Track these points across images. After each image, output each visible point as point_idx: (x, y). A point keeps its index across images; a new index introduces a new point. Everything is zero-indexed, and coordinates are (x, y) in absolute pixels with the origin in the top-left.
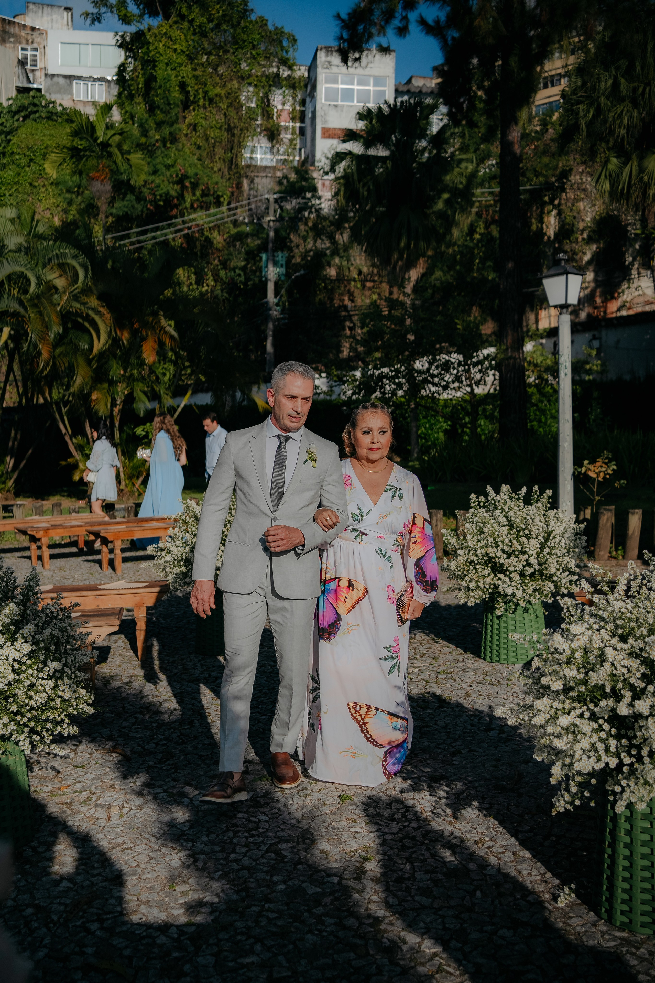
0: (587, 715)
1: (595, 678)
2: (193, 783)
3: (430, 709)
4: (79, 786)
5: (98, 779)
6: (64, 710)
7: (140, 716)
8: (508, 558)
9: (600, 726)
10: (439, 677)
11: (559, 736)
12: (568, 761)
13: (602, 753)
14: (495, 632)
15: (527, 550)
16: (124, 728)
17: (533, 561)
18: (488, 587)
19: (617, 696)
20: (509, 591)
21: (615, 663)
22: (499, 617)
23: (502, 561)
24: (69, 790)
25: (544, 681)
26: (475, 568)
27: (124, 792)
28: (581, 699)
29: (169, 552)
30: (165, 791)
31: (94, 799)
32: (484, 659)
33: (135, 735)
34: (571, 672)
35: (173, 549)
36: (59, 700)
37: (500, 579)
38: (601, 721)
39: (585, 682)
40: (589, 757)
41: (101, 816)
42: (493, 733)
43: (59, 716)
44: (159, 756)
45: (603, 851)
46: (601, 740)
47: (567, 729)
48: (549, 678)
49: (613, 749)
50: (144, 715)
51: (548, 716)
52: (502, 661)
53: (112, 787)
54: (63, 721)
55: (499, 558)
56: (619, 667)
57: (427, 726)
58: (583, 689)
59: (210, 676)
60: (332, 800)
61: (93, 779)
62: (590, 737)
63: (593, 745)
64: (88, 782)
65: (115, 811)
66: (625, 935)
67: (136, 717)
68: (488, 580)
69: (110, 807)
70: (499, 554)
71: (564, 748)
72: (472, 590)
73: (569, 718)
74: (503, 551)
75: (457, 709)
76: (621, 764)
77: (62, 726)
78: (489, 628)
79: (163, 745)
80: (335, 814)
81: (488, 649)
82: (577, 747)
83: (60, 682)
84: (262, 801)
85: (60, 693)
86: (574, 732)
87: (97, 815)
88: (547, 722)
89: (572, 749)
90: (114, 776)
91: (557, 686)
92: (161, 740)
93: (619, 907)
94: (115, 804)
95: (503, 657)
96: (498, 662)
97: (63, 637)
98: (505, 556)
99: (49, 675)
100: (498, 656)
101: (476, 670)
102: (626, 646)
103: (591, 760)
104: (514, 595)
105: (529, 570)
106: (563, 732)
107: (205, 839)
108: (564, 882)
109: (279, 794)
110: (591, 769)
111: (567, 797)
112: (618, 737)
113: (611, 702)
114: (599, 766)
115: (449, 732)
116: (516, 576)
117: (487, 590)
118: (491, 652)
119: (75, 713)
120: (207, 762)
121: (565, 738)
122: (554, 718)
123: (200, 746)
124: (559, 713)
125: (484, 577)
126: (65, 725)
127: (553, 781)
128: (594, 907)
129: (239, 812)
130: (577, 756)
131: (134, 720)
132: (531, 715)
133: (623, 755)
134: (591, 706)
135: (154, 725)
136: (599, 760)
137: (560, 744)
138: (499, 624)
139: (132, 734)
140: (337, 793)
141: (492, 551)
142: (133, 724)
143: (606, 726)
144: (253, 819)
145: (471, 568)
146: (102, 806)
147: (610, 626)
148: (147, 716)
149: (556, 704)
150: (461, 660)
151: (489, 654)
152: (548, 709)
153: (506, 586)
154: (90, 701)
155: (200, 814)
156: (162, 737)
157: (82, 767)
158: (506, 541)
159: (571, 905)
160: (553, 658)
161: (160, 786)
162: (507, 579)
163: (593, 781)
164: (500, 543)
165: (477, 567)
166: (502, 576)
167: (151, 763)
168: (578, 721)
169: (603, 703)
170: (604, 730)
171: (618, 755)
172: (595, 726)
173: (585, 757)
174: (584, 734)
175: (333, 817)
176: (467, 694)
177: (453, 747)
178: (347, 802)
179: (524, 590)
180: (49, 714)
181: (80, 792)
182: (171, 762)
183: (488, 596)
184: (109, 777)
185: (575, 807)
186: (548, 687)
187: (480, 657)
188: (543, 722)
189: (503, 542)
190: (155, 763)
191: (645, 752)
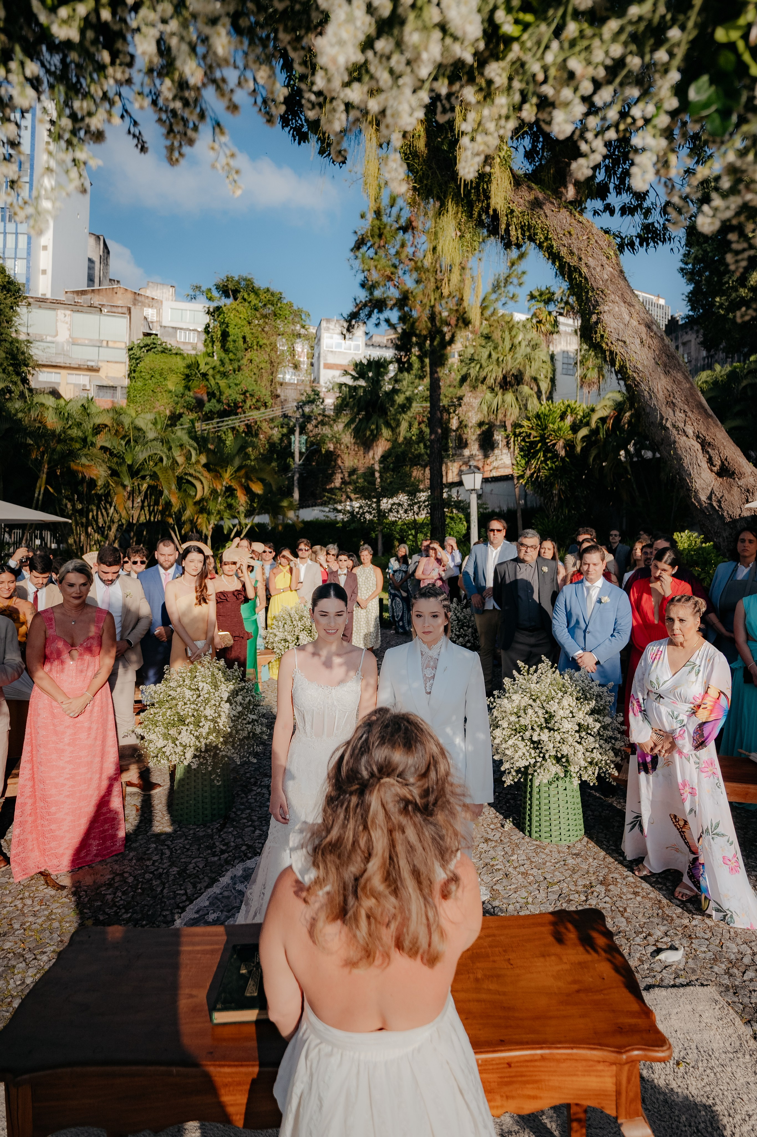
1: (523, 722)
38: (526, 742)
45: (525, 803)
62: (522, 749)
63: (523, 753)
66: (538, 843)
76: (536, 762)
93: (534, 829)
108: (506, 817)
112: (535, 748)
114: (527, 764)
127: (502, 769)
128: (523, 830)
159: (511, 829)
163: (523, 770)
168: (516, 742)
169: (527, 733)
170: (527, 746)
171: (534, 757)
172: (524, 744)
173: (519, 759)
174: (519, 748)
191: (547, 756)
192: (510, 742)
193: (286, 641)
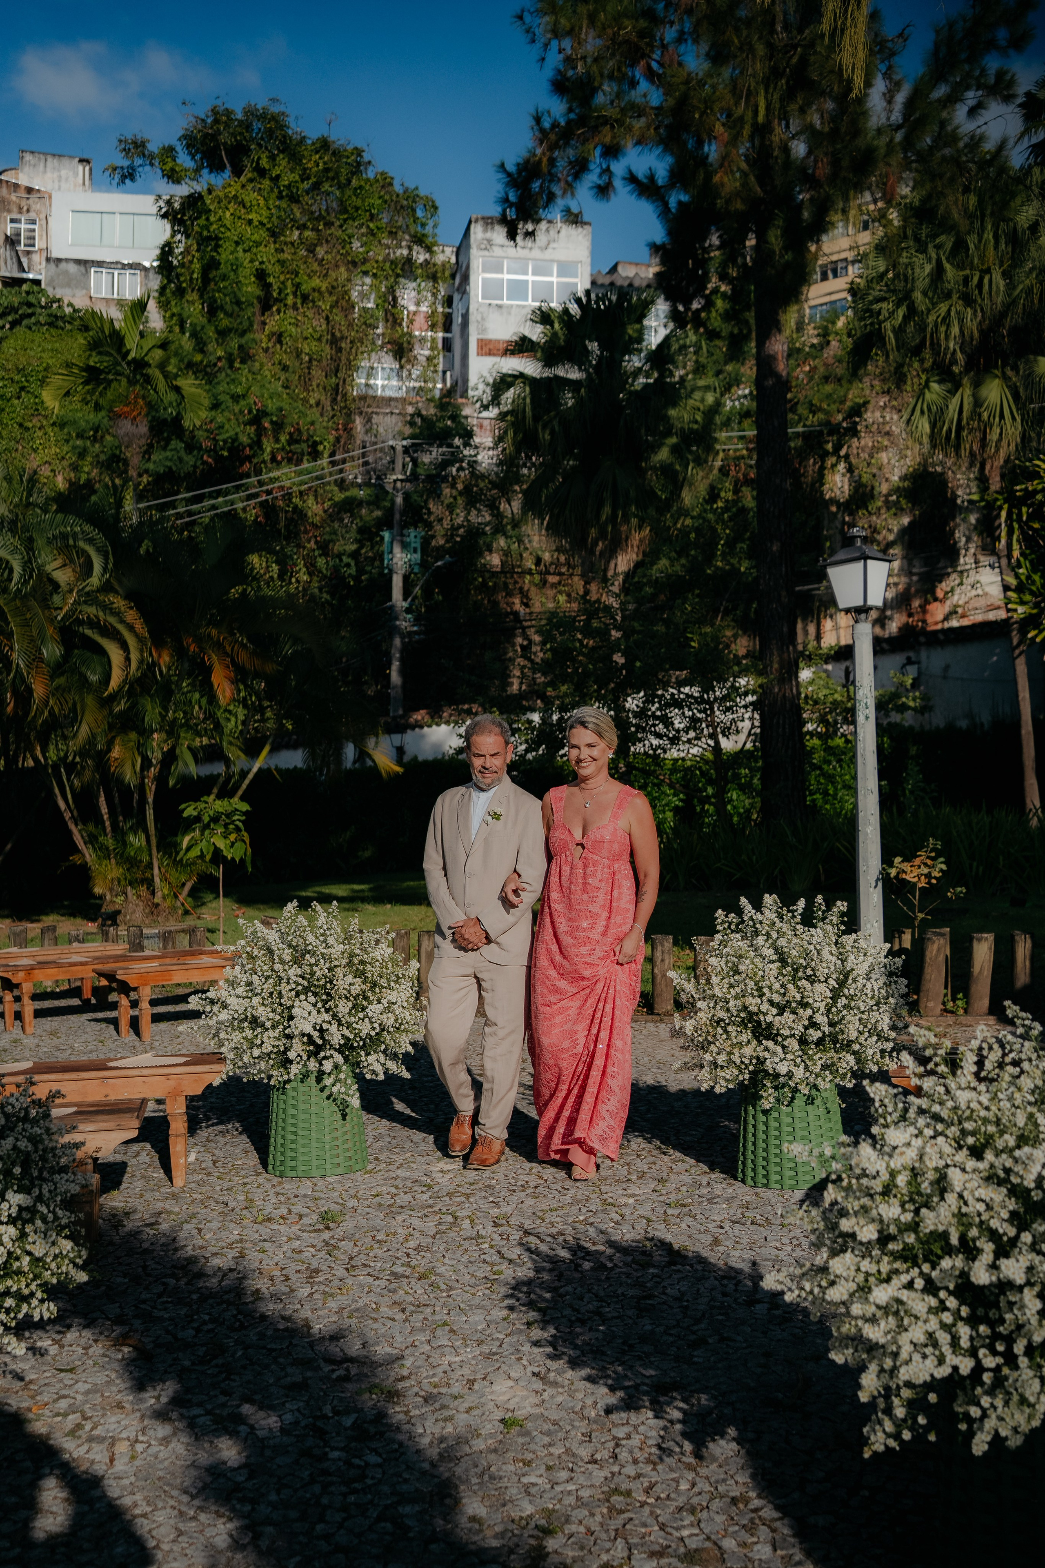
0: (919, 1283)
1: (931, 1221)
2: (257, 1397)
3: (654, 1266)
4: (63, 1404)
5: (96, 1391)
6: (36, 1277)
7: (172, 1281)
8: (781, 1014)
9: (942, 1302)
10: (669, 1212)
11: (873, 1320)
12: (888, 1363)
13: (946, 1349)
14: (761, 1136)
15: (811, 1001)
16: (144, 1302)
17: (820, 1019)
18: (747, 1062)
19: (970, 1251)
20: (783, 1069)
21: (965, 1194)
22: (766, 1112)
23: (769, 1018)
24: (47, 1412)
25: (845, 1225)
26: (726, 1031)
27: (138, 1414)
28: (908, 1256)
29: (225, 1006)
30: (208, 1413)
31: (88, 1427)
32: (743, 1181)
33: (161, 1313)
34: (891, 1211)
35: (232, 1001)
36: (28, 1258)
37: (766, 1049)
38: (942, 1294)
39: (914, 1227)
40: (925, 1357)
41: (98, 1458)
42: (760, 1309)
43: (27, 1286)
44: (201, 1351)
46: (944, 1326)
47: (885, 1309)
48: (853, 1220)
49: (965, 1343)
50: (178, 1280)
51: (853, 1286)
52: (773, 1185)
53: (120, 1406)
54: (32, 1295)
55: (765, 1014)
56: (971, 1201)
57: (651, 1297)
58: (911, 1239)
59: (290, 1211)
60: (491, 1427)
61: (87, 1393)
62: (925, 1322)
63: (930, 1335)
64: (79, 1397)
65: (122, 1448)
67: (164, 1284)
68: (748, 1051)
69: (114, 1441)
70: (765, 1007)
71: (882, 1341)
72: (722, 1067)
73: (890, 1290)
74: (771, 1003)
75: (699, 1267)
76: (979, 1369)
77: (29, 1304)
78: (751, 1129)
79: (209, 1331)
80: (495, 1451)
81: (750, 1165)
82: (904, 1339)
83: (29, 1228)
84: (372, 1430)
85: (28, 1247)
86: (896, 1313)
87: (91, 1456)
88: (852, 1295)
89: (895, 1342)
90: (123, 1386)
91: (868, 1233)
92: (205, 1323)
94: (124, 1435)
95: (774, 1177)
96: (766, 1186)
97: (36, 1151)
98: (775, 1011)
99: (9, 1216)
100: (766, 1176)
101: (729, 1200)
102: (981, 1166)
103: (928, 1362)
104: (790, 1075)
105: (815, 1035)
106: (879, 1314)
107: (273, 1497)
109: (401, 1416)
110: (928, 1379)
111: (889, 1426)
112: (973, 1321)
113: (959, 1262)
114: (943, 1372)
115: (687, 1307)
116: (794, 1044)
117: (747, 1067)
118: (754, 1170)
119: (54, 1281)
120: (281, 1360)
121: (883, 1323)
122: (864, 1290)
123: (270, 1333)
124: (872, 1280)
125: (740, 1045)
126: (35, 1302)
127: (864, 1397)
129: (333, 1449)
130: (904, 1355)
131: (161, 1288)
132: (824, 1283)
133: (982, 1352)
134: (926, 1268)
135: (195, 1297)
136: (941, 1361)
137: (874, 1333)
138: (766, 1124)
139: (156, 1313)
140: (499, 1415)
141: (752, 1003)
142: (160, 1295)
143: (952, 1303)
144: (356, 1461)
145: (720, 1031)
146: (100, 1440)
147: (953, 1131)
148: (183, 1282)
149: (866, 1265)
150: (705, 1183)
151: (750, 1173)
152: (853, 1273)
153: (777, 1060)
154: (79, 1261)
155: (268, 1453)
156: (207, 1317)
157: (71, 1370)
158: (777, 986)
160: (860, 1185)
161: (200, 1404)
162: (779, 1049)
163: (932, 1398)
164: (765, 990)
165: (729, 1028)
166: (770, 1044)
167: (187, 1363)
168: (904, 1295)
169: (946, 1263)
170: (946, 1309)
171: (973, 1352)
172: (933, 1302)
173: (917, 1357)
174: (917, 1318)
175: (492, 1457)
176: (716, 1242)
177: (694, 1333)
178: (515, 1430)
179: (806, 1068)
180: (9, 1283)
181: (65, 1415)
182: (220, 1361)
183: (747, 1076)
184: (114, 1389)
185: (902, 1442)
186: (853, 1235)
187: (736, 1179)
188: (845, 1297)
189: (770, 988)
190: (193, 1364)
191: (1019, 1347)
192: (881, 1294)
193: (255, 1022)
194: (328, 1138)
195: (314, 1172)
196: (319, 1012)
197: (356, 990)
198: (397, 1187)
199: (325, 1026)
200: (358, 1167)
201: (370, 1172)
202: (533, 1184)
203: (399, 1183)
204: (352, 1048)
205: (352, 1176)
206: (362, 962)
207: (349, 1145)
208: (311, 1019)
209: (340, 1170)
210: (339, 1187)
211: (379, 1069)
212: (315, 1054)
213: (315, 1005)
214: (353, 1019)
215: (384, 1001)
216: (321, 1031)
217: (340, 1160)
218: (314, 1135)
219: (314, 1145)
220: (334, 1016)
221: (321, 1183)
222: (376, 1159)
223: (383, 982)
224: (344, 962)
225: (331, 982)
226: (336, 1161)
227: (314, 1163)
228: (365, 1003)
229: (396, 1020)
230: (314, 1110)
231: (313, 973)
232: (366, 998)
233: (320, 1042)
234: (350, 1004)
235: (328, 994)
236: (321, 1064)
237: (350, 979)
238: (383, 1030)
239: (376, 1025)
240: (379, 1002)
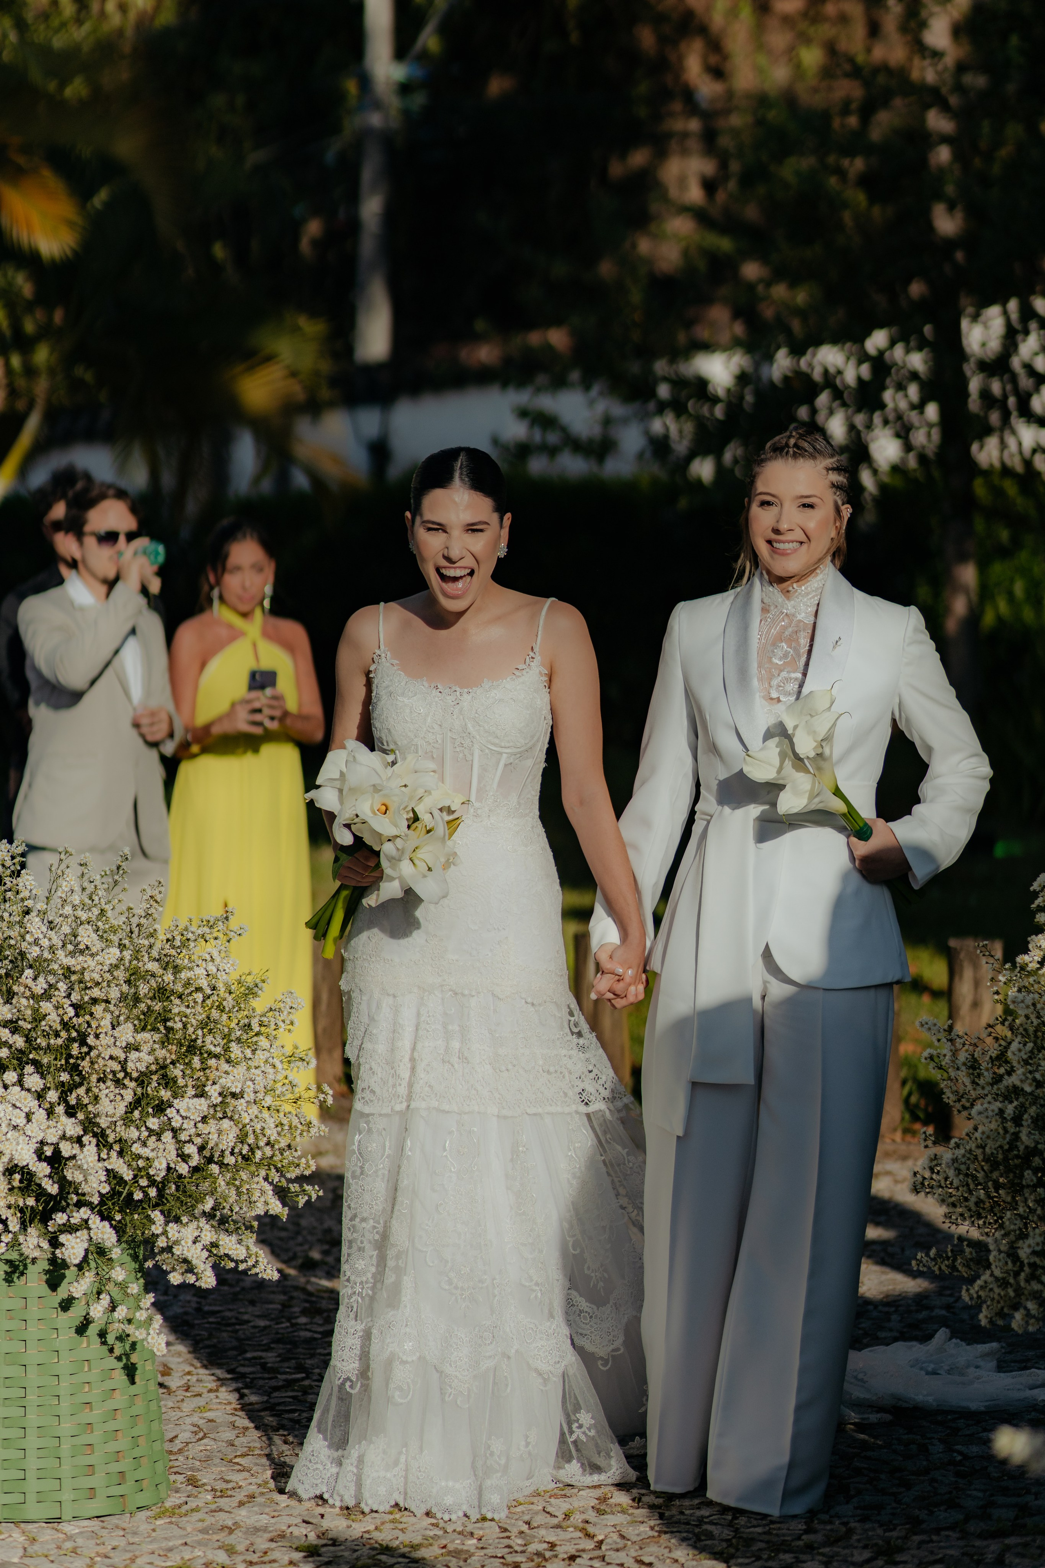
194: (67, 1427)
195: (33, 1511)
196: (50, 1113)
197: (139, 1061)
198: (231, 1551)
199: (66, 1149)
200: (141, 1499)
201: (172, 1512)
202: (568, 1549)
203: (239, 1541)
204: (129, 1203)
205: (124, 1521)
206: (162, 993)
207: (122, 1444)
208: (30, 1129)
209: (97, 1506)
210: (89, 1548)
211: (197, 1256)
212: (45, 1217)
213: (40, 1096)
214: (133, 1133)
215: (213, 1091)
216: (56, 1161)
217: (97, 1481)
218: (33, 1419)
219: (32, 1441)
220: (90, 1125)
221: (47, 1535)
222: (192, 1482)
223: (212, 1044)
224: (114, 994)
225: (82, 1040)
226: (89, 1482)
227: (32, 1485)
228: (166, 1094)
229: (242, 1139)
230: (33, 1355)
231: (38, 1018)
232: (168, 1082)
233: (52, 1189)
234: (129, 1096)
235: (75, 1069)
236: (55, 1243)
237: (126, 1033)
238: (210, 1160)
239: (190, 1149)
240: (201, 1094)
